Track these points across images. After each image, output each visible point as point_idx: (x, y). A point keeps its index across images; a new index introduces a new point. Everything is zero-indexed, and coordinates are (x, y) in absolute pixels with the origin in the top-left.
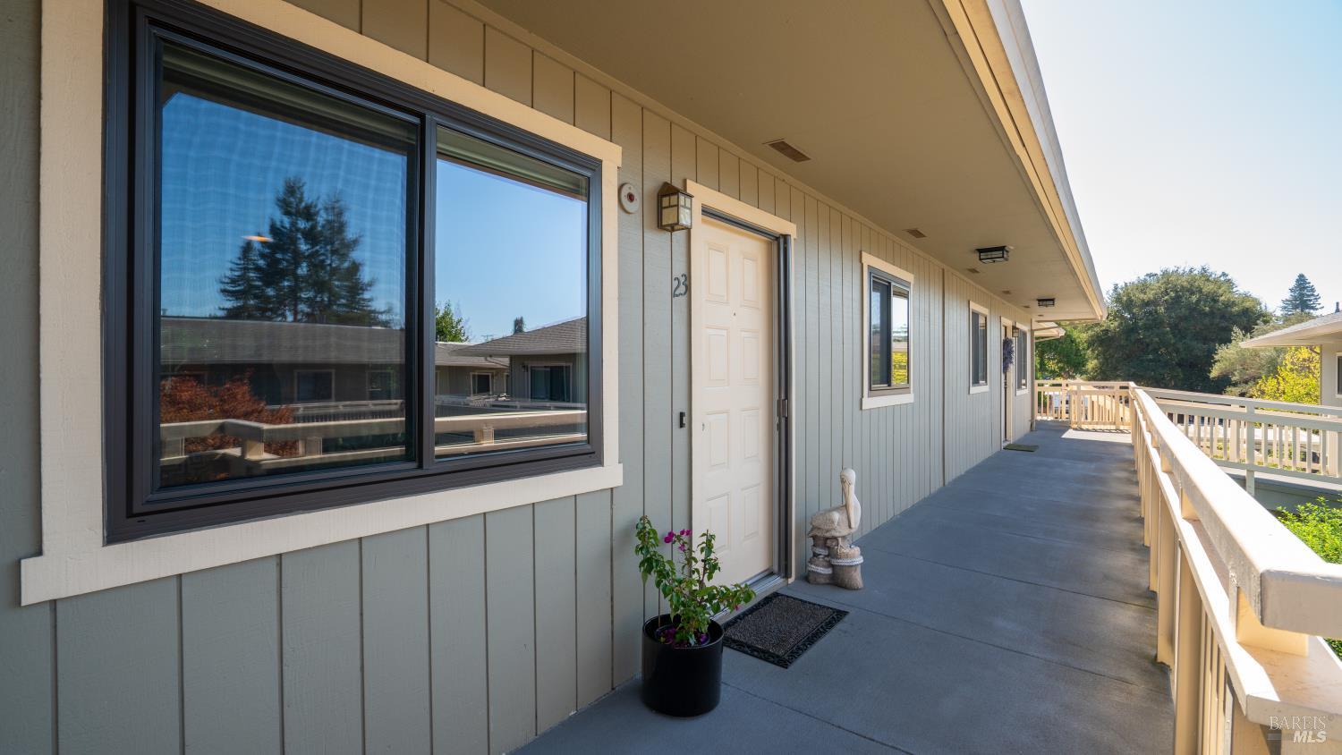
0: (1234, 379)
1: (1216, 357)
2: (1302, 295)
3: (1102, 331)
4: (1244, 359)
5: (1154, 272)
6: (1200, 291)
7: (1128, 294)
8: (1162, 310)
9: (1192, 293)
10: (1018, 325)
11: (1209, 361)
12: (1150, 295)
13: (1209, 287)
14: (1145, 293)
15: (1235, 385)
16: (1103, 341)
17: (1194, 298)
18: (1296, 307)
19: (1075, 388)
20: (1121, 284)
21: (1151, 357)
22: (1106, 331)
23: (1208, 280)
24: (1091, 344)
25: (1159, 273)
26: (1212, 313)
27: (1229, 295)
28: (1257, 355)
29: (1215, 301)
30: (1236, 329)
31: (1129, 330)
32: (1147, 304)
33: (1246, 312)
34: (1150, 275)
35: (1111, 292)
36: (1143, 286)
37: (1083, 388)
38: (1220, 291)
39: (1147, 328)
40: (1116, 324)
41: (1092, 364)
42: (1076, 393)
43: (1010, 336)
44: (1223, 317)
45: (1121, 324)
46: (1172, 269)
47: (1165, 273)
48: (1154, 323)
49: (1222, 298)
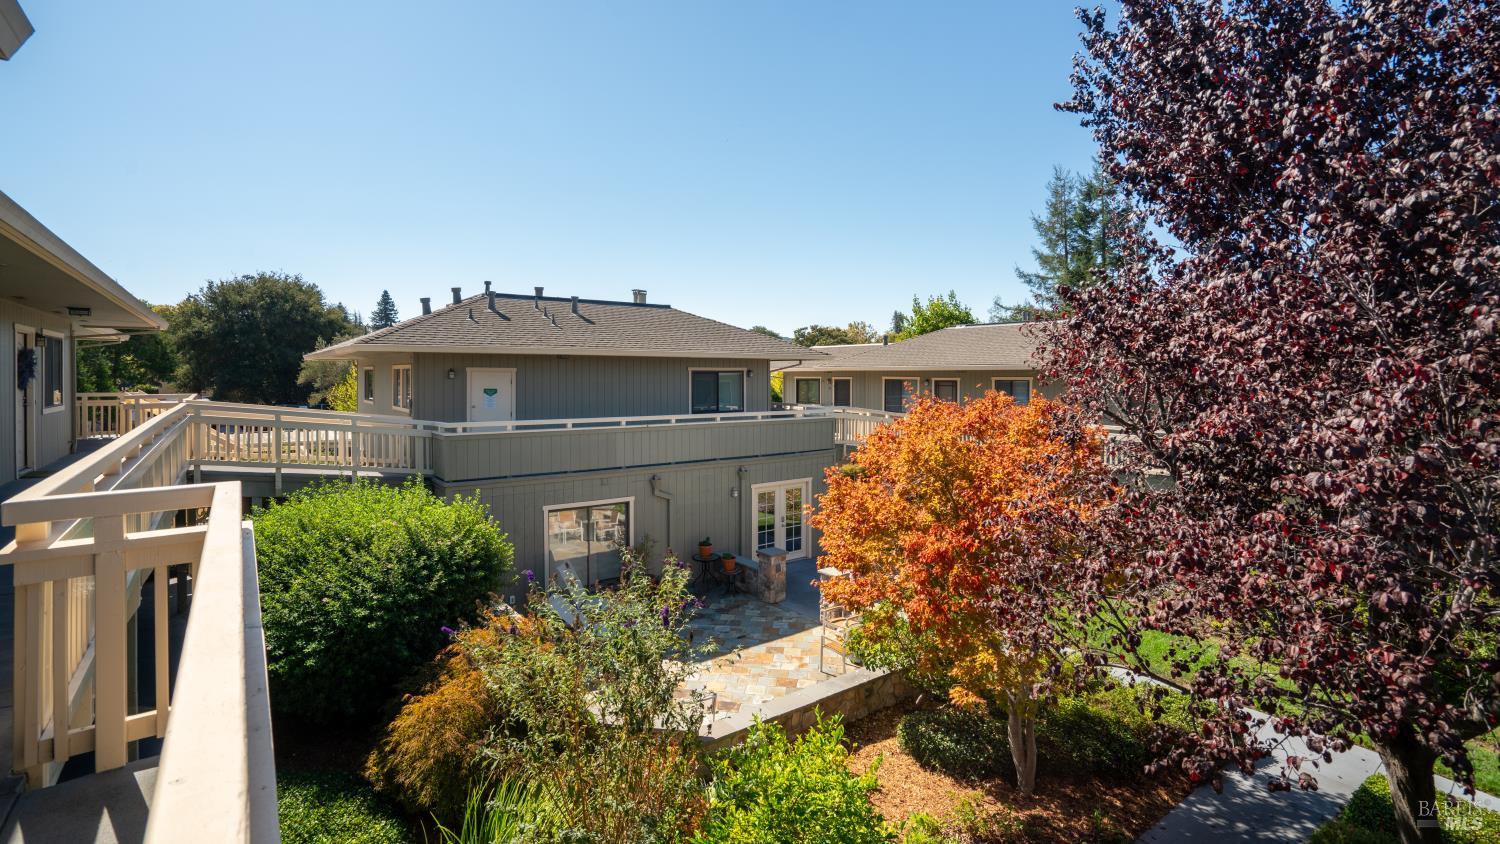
0: (316, 385)
1: (303, 365)
2: (386, 309)
3: (194, 333)
4: (325, 368)
5: (251, 274)
6: (293, 299)
7: (224, 295)
8: (259, 314)
9: (287, 301)
10: (46, 332)
11: (295, 368)
12: (246, 298)
13: (300, 297)
14: (241, 296)
15: (318, 391)
16: (195, 344)
17: (288, 306)
18: (381, 319)
19: (133, 402)
20: (217, 282)
21: (247, 362)
22: (199, 333)
23: (301, 290)
24: (181, 346)
25: (256, 276)
26: (303, 322)
27: (318, 307)
28: (334, 364)
29: (306, 311)
30: (320, 339)
31: (225, 333)
32: (244, 307)
33: (331, 323)
34: (247, 277)
35: (205, 290)
36: (239, 288)
37: (142, 401)
38: (310, 302)
39: (242, 332)
40: (211, 325)
41: (182, 370)
42: (134, 406)
43: (31, 345)
44: (312, 326)
45: (216, 326)
46: (268, 274)
47: (263, 279)
48: (251, 326)
49: (311, 309)
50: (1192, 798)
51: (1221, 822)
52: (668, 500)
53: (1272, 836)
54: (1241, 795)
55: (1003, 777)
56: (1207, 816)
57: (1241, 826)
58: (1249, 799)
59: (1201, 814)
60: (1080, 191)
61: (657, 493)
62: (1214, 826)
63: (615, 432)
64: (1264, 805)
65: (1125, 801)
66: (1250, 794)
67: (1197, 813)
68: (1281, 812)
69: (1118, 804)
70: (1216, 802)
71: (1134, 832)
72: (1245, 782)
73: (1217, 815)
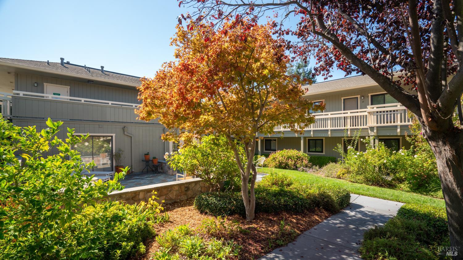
50: (329, 219)
51: (342, 225)
52: (131, 137)
53: (366, 229)
54: (351, 217)
55: (240, 214)
56: (337, 224)
57: (352, 226)
58: (354, 218)
59: (333, 223)
60: (296, 66)
61: (126, 133)
62: (339, 227)
63: (106, 107)
64: (360, 219)
65: (298, 220)
66: (354, 216)
67: (332, 223)
68: (368, 221)
69: (295, 221)
70: (340, 219)
71: (301, 231)
72: (352, 213)
73: (340, 224)
